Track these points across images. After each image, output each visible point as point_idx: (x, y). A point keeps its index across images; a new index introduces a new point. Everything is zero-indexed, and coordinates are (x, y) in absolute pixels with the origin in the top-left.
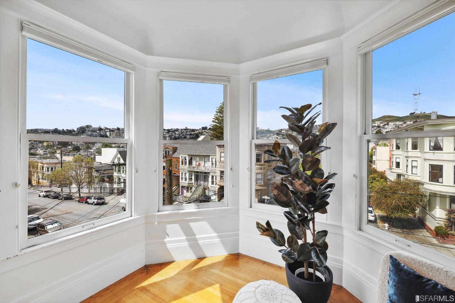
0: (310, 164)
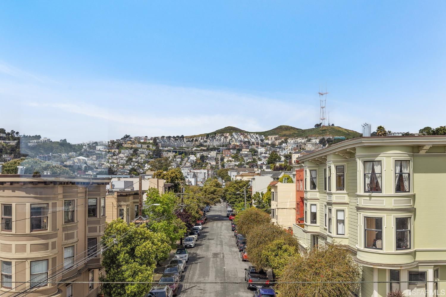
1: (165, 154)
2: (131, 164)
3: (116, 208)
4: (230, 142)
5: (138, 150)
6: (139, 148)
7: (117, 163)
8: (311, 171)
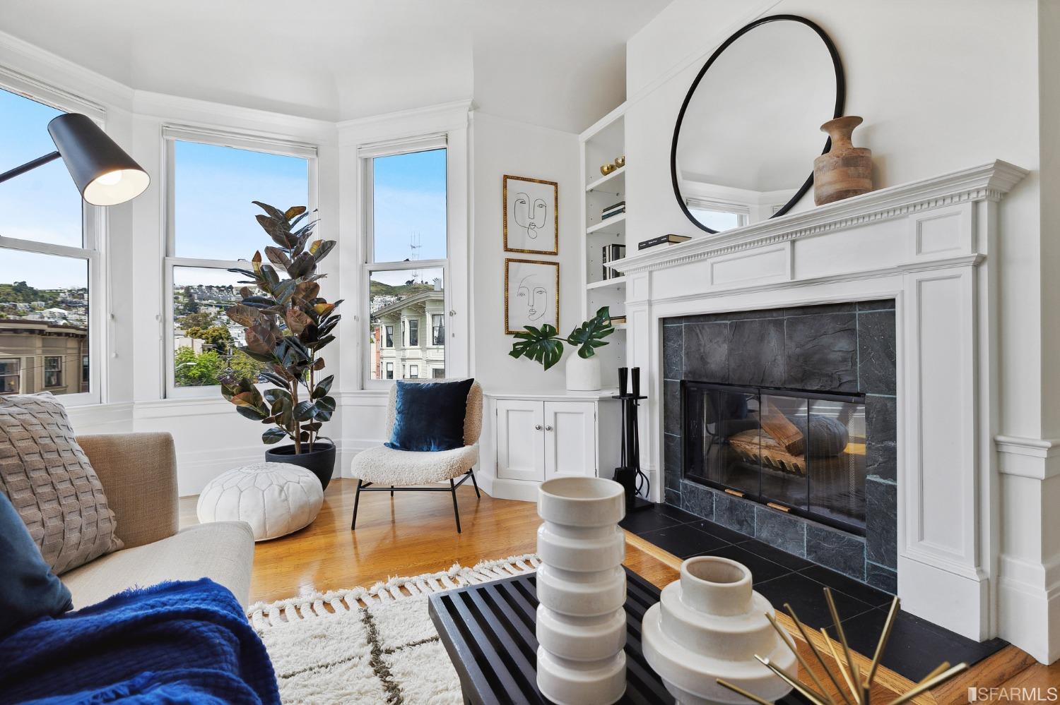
0: (304, 294)
1: (203, 310)
8: (387, 327)
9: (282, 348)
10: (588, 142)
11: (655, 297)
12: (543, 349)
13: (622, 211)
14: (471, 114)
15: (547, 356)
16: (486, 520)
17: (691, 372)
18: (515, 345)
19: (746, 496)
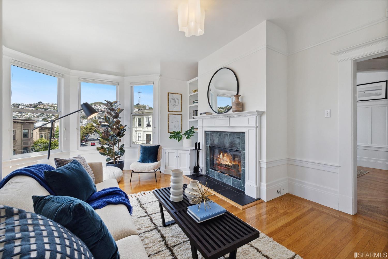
2: (43, 116)
3: (39, 134)
4: (99, 108)
5: (48, 109)
6: (49, 109)
7: (34, 115)
9: (111, 137)
10: (190, 84)
11: (204, 126)
12: (178, 137)
13: (197, 102)
14: (160, 77)
15: (178, 139)
16: (163, 179)
17: (211, 144)
18: (170, 136)
19: (222, 172)
